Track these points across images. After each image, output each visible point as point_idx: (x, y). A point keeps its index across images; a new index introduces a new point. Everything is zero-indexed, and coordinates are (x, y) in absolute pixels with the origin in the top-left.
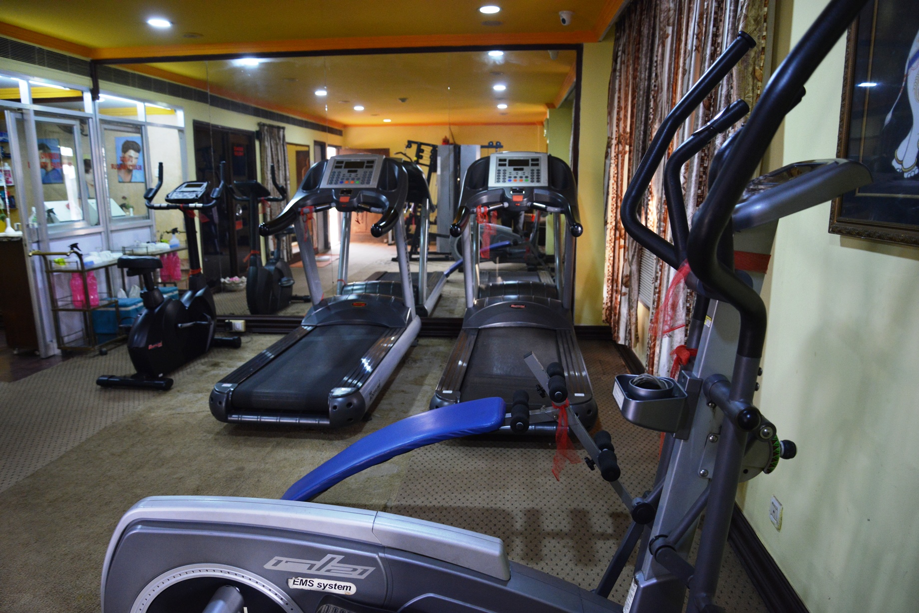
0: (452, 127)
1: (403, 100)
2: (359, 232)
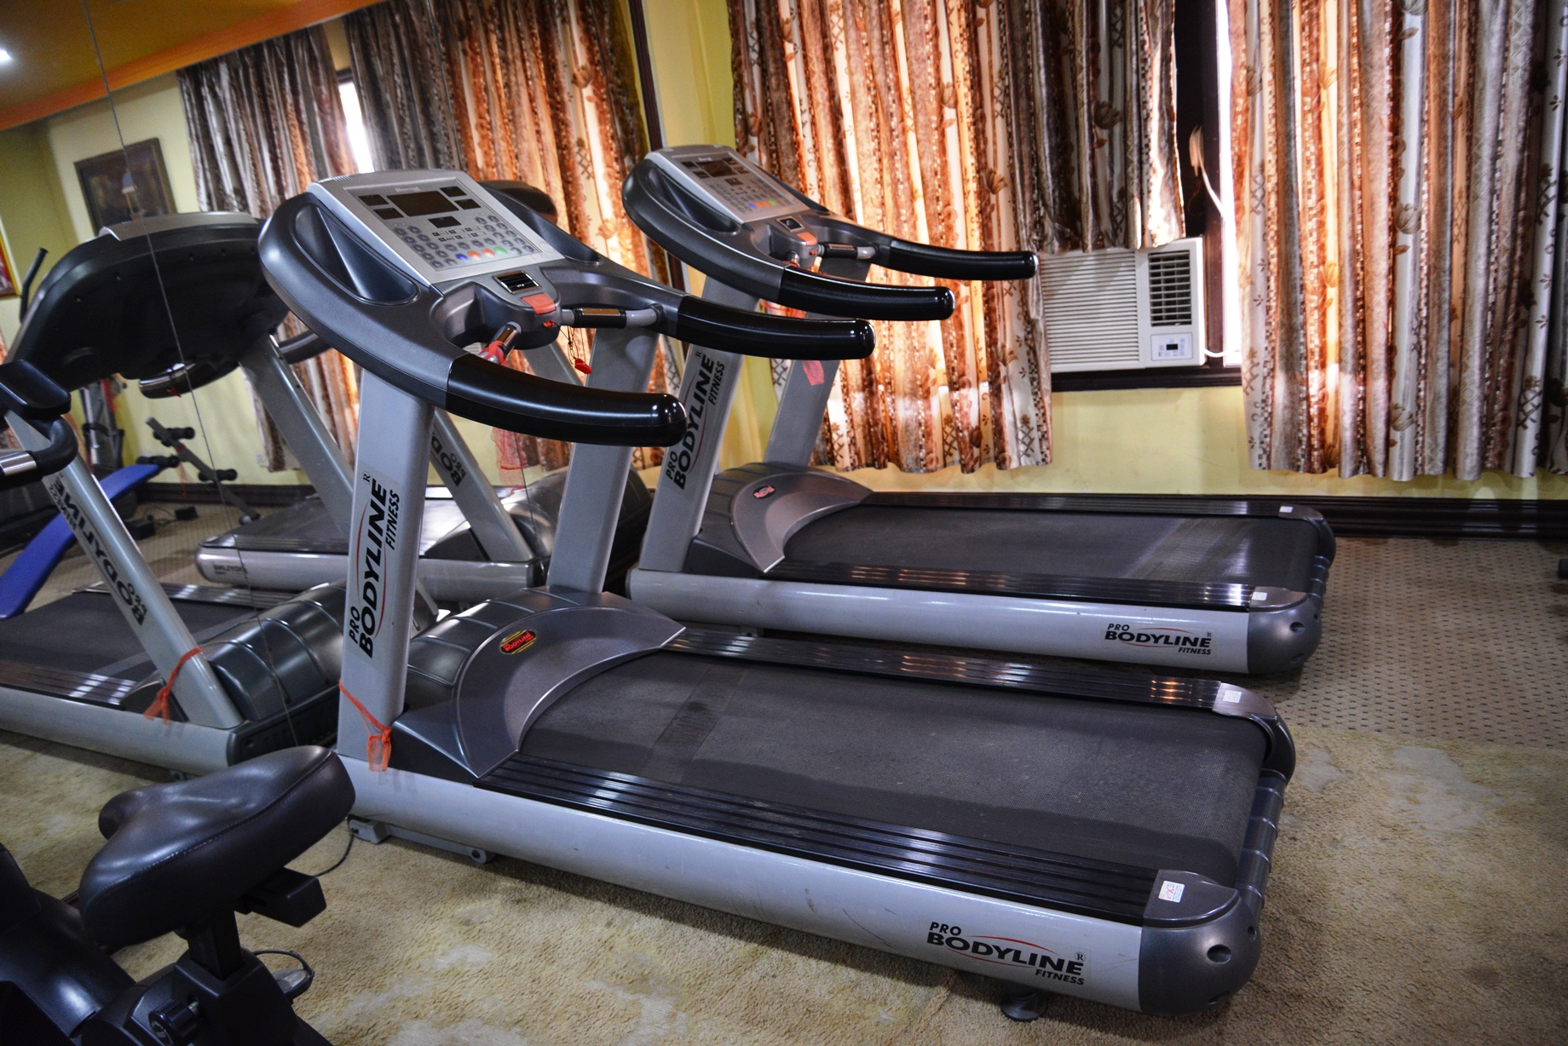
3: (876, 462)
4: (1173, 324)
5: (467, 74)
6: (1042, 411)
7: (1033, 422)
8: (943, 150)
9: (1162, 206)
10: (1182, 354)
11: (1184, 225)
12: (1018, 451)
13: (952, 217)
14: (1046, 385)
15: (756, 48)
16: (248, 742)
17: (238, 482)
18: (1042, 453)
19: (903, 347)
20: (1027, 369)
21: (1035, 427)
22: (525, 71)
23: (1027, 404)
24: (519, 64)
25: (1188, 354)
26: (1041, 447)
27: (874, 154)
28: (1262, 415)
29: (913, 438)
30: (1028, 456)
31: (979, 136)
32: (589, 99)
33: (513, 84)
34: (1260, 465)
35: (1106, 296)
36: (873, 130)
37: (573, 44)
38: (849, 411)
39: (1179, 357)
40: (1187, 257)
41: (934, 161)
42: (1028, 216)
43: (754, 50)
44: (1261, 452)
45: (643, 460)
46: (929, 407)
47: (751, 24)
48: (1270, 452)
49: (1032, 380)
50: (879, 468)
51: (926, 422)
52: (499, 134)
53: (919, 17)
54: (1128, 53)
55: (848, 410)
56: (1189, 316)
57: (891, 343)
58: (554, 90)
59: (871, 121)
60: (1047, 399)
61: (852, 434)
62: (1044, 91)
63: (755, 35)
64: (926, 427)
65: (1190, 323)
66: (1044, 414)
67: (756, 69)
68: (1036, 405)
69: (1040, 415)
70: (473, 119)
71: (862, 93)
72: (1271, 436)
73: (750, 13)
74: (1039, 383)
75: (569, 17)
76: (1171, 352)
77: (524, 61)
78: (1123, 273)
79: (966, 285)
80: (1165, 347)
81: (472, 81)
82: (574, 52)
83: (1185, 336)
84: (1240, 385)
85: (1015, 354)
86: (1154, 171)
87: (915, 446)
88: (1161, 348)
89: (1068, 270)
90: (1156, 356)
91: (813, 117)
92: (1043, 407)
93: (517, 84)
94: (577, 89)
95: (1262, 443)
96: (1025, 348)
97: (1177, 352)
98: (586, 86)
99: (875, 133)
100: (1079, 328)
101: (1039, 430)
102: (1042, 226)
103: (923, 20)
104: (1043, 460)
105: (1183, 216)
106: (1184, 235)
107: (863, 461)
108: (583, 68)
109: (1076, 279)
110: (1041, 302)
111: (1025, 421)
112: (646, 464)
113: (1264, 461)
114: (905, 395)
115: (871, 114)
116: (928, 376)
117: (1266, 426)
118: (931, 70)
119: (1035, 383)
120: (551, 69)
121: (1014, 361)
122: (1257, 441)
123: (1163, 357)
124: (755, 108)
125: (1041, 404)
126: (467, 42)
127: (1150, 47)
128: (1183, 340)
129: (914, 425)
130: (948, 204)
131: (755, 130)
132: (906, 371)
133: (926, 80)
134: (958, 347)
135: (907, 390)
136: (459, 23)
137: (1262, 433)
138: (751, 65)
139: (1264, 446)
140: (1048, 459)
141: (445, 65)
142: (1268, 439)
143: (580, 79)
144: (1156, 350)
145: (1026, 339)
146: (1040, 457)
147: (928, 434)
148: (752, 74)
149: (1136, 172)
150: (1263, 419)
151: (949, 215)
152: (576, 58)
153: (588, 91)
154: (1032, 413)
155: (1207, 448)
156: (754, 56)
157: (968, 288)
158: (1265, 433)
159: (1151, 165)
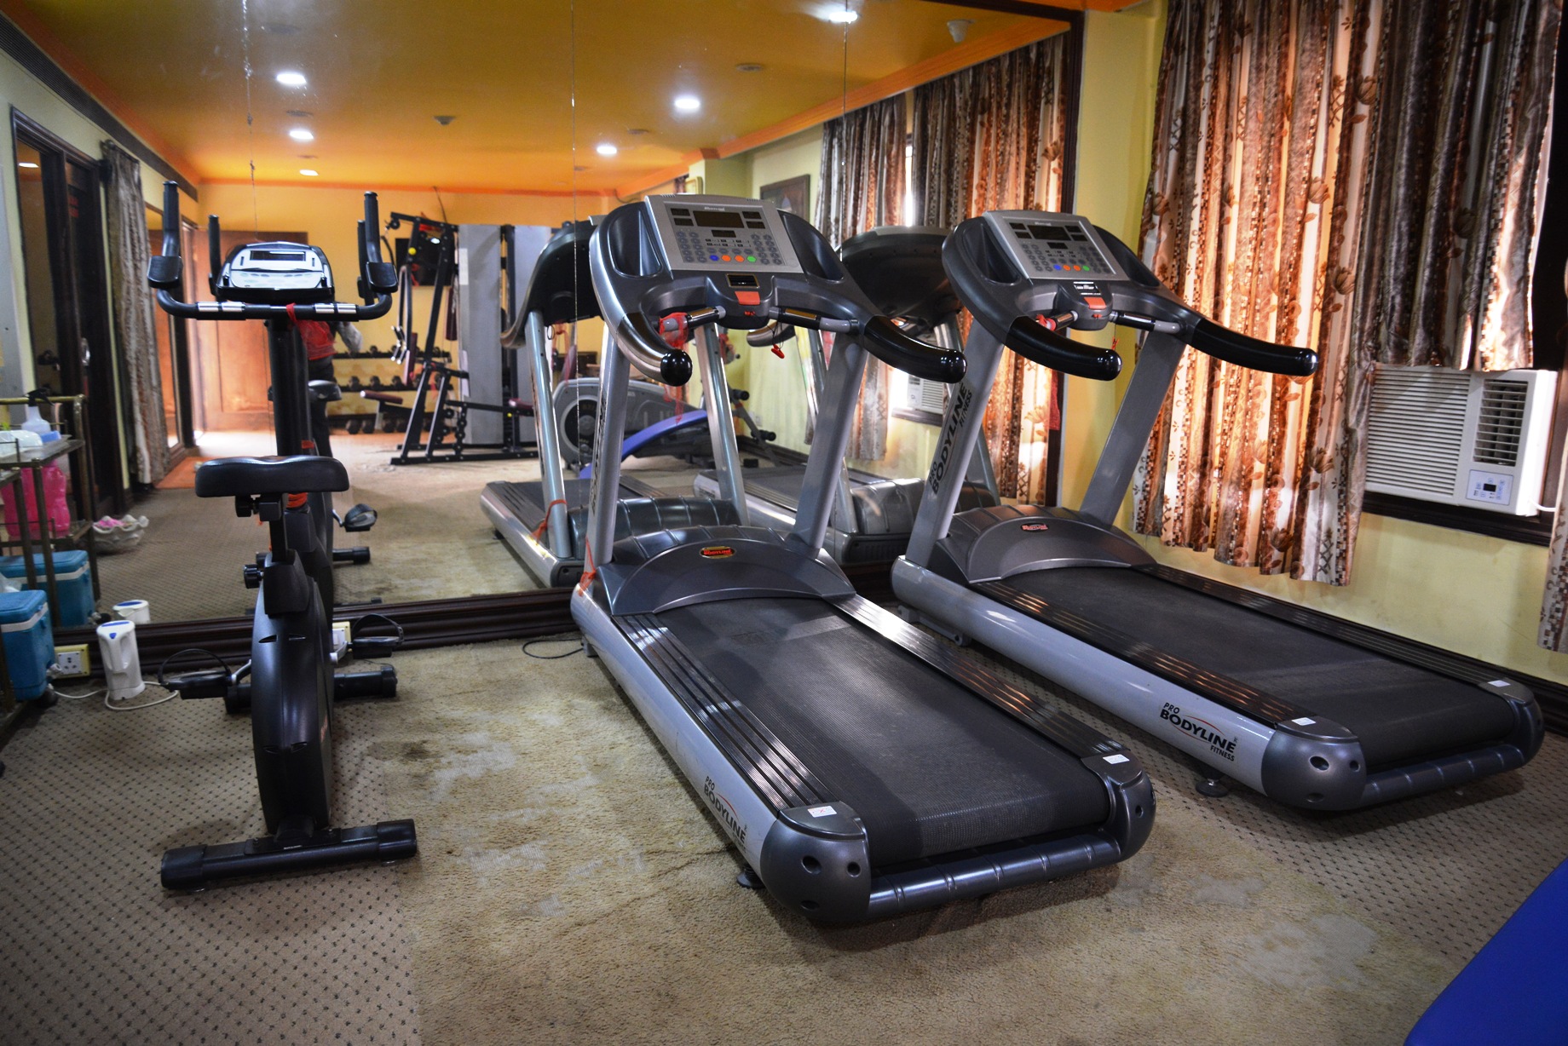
0: (445, 197)
1: (445, 121)
2: (248, 409)
3: (1195, 542)
4: (1496, 462)
5: (980, 142)
6: (1345, 527)
7: (1335, 537)
8: (1300, 246)
9: (1503, 329)
10: (1499, 498)
11: (1532, 353)
12: (1316, 565)
13: (1295, 312)
14: (1356, 500)
15: (1178, 134)
16: (566, 571)
17: (775, 443)
18: (1337, 572)
19: (1239, 436)
20: (1338, 481)
21: (1335, 543)
22: (1018, 143)
23: (1333, 516)
24: (1014, 136)
25: (1505, 499)
26: (1337, 565)
27: (1250, 242)
28: (1558, 584)
29: (1228, 527)
30: (1326, 572)
31: (1336, 232)
32: (1055, 171)
33: (1007, 153)
34: (1546, 642)
35: (1434, 419)
36: (1253, 219)
37: (1052, 123)
38: (1183, 488)
39: (1494, 500)
40: (1525, 389)
41: (1292, 254)
42: (1368, 320)
43: (1175, 136)
44: (1549, 627)
45: (1028, 496)
46: (1247, 499)
47: (1178, 112)
48: (1560, 630)
49: (1341, 492)
50: (1196, 550)
51: (1241, 514)
52: (990, 194)
53: (1306, 111)
54: (1487, 158)
55: (1181, 486)
56: (1514, 457)
57: (1231, 429)
58: (1031, 161)
59: (1253, 210)
60: (1353, 517)
61: (1181, 511)
62: (1402, 191)
63: (1179, 122)
64: (1241, 519)
65: (1513, 464)
66: (1346, 531)
67: (1173, 155)
68: (1339, 520)
69: (1342, 531)
70: (976, 180)
71: (1250, 181)
72: (1564, 612)
73: (1178, 102)
74: (1346, 497)
75: (1053, 99)
76: (1488, 493)
77: (1018, 135)
78: (1455, 396)
79: (1299, 382)
80: (1482, 487)
81: (983, 148)
82: (1051, 129)
83: (1506, 479)
84: (1547, 546)
85: (1334, 463)
86: (1496, 288)
87: (1227, 536)
88: (1479, 485)
89: (1403, 384)
90: (1471, 495)
91: (1207, 202)
92: (1346, 524)
93: (1010, 154)
94: (1047, 161)
95: (1552, 617)
96: (1340, 459)
97: (1494, 494)
98: (1054, 159)
99: (1255, 223)
100: (1402, 449)
101: (1338, 547)
102: (1378, 332)
103: (1310, 114)
104: (1337, 580)
105: (1531, 343)
106: (1531, 365)
107: (1187, 541)
108: (1055, 144)
109: (1408, 395)
110: (1365, 412)
111: (1329, 534)
112: (1031, 500)
113: (1551, 638)
114: (1231, 483)
115: (1255, 204)
116: (1252, 468)
117: (1559, 598)
118: (1306, 164)
119: (1342, 496)
120: (1033, 142)
121: (1331, 470)
122: (1547, 614)
123: (1478, 497)
124: (1163, 189)
125: (1344, 520)
126: (986, 116)
127: (1510, 152)
128: (1502, 483)
129: (1231, 514)
130: (1293, 298)
131: (1159, 209)
132: (1236, 460)
133: (1301, 173)
134: (1278, 444)
135: (1234, 479)
136: (983, 99)
137: (1553, 605)
138: (1169, 150)
139: (1554, 621)
140: (1343, 581)
141: (967, 134)
142: (1560, 615)
143: (1051, 153)
144: (1472, 488)
145: (1342, 449)
146: (1334, 576)
147: (1242, 527)
148: (1168, 158)
149: (1475, 286)
150: (1557, 589)
151: (1293, 309)
152: (1051, 135)
153: (1054, 164)
154: (1335, 526)
155: (1519, 615)
156: (1174, 141)
157: (1300, 386)
158: (1558, 606)
159: (1491, 281)
